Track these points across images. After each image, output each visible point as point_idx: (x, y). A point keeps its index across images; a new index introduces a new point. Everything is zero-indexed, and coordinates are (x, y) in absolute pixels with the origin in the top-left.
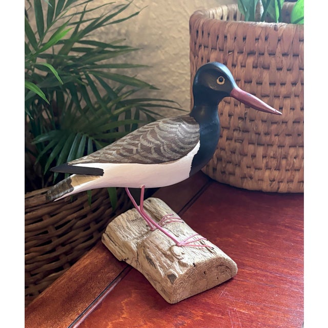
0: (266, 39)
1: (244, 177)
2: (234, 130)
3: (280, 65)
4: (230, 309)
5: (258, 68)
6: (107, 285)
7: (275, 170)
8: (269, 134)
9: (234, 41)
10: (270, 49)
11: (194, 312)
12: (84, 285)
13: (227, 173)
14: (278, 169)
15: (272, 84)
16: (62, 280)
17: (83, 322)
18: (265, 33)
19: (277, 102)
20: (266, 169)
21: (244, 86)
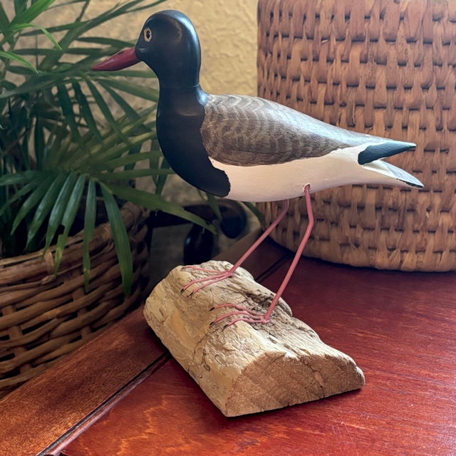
0: (381, 17)
1: (345, 244)
3: (403, 57)
4: (334, 424)
5: (369, 63)
6: (117, 388)
7: (396, 230)
9: (331, 22)
10: (388, 31)
11: (271, 426)
12: (78, 387)
13: (317, 237)
14: (400, 229)
15: (391, 88)
16: (39, 380)
17: (76, 440)
18: (381, 8)
19: (399, 118)
20: (381, 230)
21: (347, 92)
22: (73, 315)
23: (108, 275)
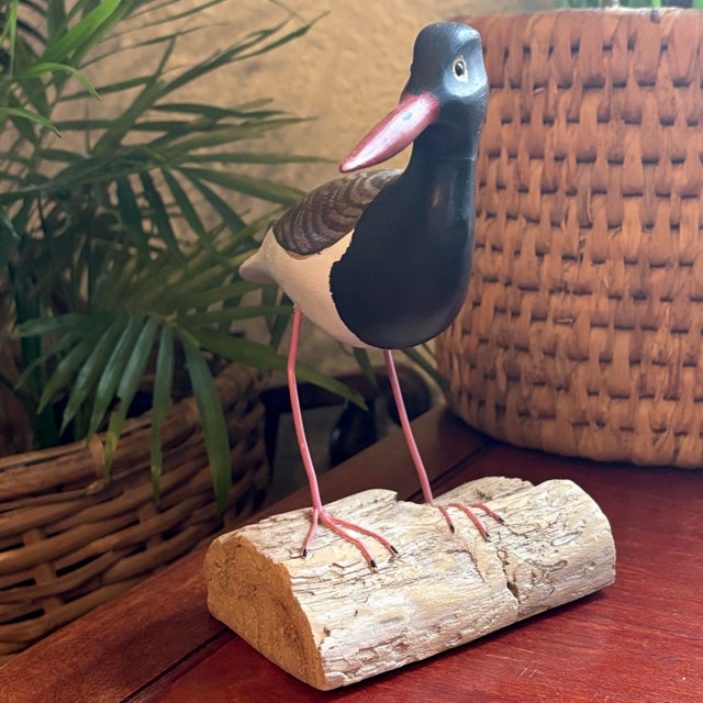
0: (631, 46)
1: (581, 423)
2: (551, 292)
3: (669, 111)
5: (613, 122)
7: (665, 398)
8: (645, 298)
9: (549, 58)
10: (642, 68)
13: (534, 413)
14: (672, 396)
15: (650, 161)
18: (629, 32)
19: (664, 211)
20: (641, 398)
21: (577, 170)
22: (140, 547)
23: (197, 482)
